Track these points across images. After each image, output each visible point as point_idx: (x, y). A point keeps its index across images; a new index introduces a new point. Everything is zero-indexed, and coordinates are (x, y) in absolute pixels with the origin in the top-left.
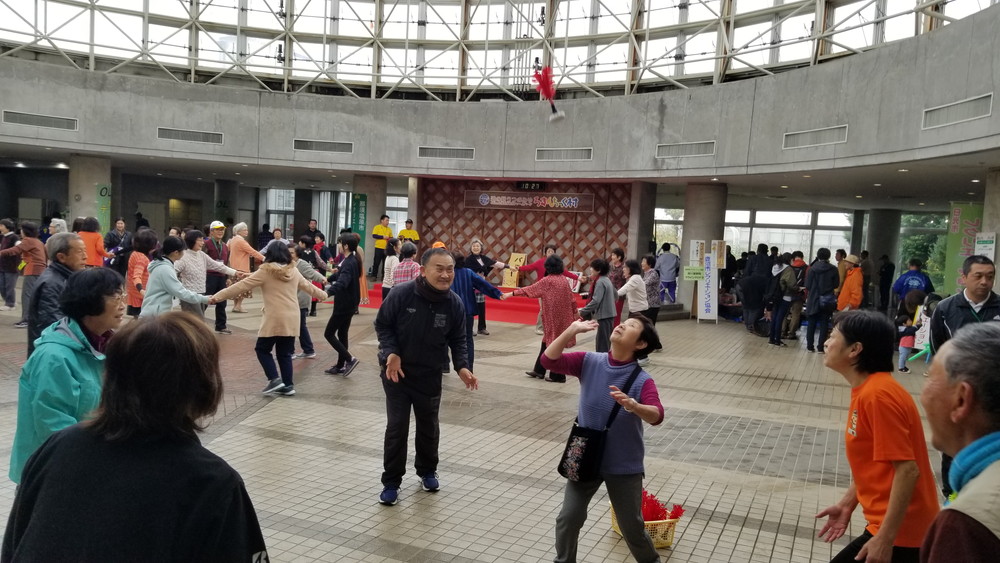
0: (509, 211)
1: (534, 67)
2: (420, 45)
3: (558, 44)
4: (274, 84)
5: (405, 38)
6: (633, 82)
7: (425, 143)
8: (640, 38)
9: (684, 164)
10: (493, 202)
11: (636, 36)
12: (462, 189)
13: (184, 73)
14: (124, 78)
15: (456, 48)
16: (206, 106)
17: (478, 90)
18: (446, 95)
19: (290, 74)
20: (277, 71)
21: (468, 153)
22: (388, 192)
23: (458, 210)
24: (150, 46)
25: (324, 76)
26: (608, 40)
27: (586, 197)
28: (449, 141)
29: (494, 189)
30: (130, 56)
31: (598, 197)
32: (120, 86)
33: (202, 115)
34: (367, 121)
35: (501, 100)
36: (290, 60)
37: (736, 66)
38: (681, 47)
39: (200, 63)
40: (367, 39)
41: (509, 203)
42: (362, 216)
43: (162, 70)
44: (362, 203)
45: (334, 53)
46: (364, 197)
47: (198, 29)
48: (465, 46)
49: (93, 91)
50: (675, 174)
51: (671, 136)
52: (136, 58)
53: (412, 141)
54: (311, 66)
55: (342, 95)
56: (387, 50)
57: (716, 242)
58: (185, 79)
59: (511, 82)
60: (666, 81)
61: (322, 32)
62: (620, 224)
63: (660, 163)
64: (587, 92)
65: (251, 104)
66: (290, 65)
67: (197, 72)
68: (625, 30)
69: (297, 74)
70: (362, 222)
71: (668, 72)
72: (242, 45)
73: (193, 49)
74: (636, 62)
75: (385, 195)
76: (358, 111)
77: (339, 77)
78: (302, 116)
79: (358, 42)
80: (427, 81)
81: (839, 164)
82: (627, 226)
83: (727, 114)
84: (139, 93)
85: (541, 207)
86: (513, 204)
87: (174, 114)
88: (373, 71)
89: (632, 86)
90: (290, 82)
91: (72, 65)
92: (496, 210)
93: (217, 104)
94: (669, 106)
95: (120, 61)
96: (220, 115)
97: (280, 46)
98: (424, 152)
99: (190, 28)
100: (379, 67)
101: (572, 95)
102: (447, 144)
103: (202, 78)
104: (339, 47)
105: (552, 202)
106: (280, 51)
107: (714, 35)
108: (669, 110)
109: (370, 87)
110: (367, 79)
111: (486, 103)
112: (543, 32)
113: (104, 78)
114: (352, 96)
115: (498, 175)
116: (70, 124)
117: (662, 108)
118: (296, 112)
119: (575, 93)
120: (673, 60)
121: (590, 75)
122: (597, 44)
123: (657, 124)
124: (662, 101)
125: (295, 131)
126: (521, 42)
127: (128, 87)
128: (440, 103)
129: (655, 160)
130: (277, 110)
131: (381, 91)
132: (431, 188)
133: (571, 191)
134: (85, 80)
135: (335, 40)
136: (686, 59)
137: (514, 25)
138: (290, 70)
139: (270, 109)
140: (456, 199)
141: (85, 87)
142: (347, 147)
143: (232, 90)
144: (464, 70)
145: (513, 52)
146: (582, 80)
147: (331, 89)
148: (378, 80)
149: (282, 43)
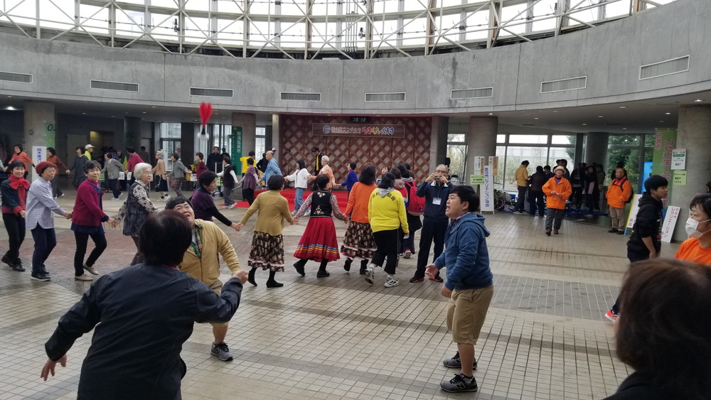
0: (344, 137)
1: (360, 35)
2: (277, 19)
3: (378, 18)
4: (172, 47)
5: (267, 14)
6: (430, 46)
7: (285, 90)
8: (435, 14)
9: (470, 104)
10: (333, 132)
11: (431, 13)
12: (310, 122)
13: (107, 40)
14: (65, 44)
15: (304, 21)
16: (125, 64)
17: (321, 51)
18: (297, 54)
19: (183, 40)
20: (173, 37)
21: (316, 97)
22: (257, 124)
23: (308, 137)
24: (81, 20)
25: (209, 42)
26: (412, 15)
27: (399, 127)
28: (302, 88)
29: (333, 122)
30: (68, 28)
31: (408, 127)
32: (63, 50)
33: (123, 71)
34: (242, 74)
35: (337, 59)
36: (183, 30)
37: (503, 34)
38: (464, 21)
39: (117, 33)
40: (240, 15)
41: (344, 132)
42: (239, 143)
43: (91, 38)
44: (239, 133)
45: (215, 25)
46: (240, 129)
47: (115, 7)
48: (310, 20)
49: (42, 54)
50: (464, 111)
51: (461, 84)
52: (72, 30)
53: (276, 88)
54: (199, 34)
55: (222, 55)
56: (255, 22)
57: (492, 157)
58: (107, 44)
59: (343, 45)
60: (454, 45)
61: (207, 10)
62: (424, 146)
63: (453, 103)
64: (398, 52)
65: (158, 63)
66: (183, 34)
67: (116, 39)
68: (424, 9)
69: (188, 41)
70: (239, 147)
71: (455, 39)
72: (148, 19)
73: (112, 22)
74: (432, 32)
75: (255, 126)
76: (236, 67)
77: (219, 42)
78: (195, 71)
79: (233, 17)
80: (283, 45)
81: (581, 103)
82: (429, 146)
83: (501, 69)
84: (76, 55)
85: (368, 135)
86: (347, 132)
87: (102, 70)
88: (244, 38)
89: (430, 49)
90: (183, 46)
91: (25, 35)
92: (336, 136)
93: (134, 63)
94: (459, 63)
95: (60, 31)
96: (136, 71)
97: (176, 20)
98: (284, 96)
99: (109, 7)
100: (248, 34)
101: (387, 55)
102: (301, 91)
103: (119, 43)
104: (219, 20)
105: (375, 131)
106: (176, 24)
107: (487, 12)
108: (459, 66)
109: (242, 49)
110: (239, 44)
111: (328, 61)
112: (365, 10)
113: (51, 45)
114: (229, 55)
115: (338, 112)
116: (26, 78)
117: (454, 64)
118: (192, 68)
119: (389, 53)
120: (458, 31)
121: (400, 40)
122: (403, 18)
123: (451, 76)
124: (454, 59)
125: (191, 82)
126: (350, 17)
127: (69, 51)
128: (293, 61)
129: (450, 101)
130: (178, 67)
131: (250, 52)
132: (288, 122)
133: (389, 123)
134: (37, 47)
135: (216, 15)
136: (467, 29)
137: (344, 5)
138: (183, 37)
139: (172, 66)
140: (306, 129)
141: (37, 51)
142: (229, 93)
143: (144, 53)
144: (309, 37)
145: (344, 24)
146: (394, 44)
147: (214, 51)
148: (248, 45)
149: (177, 17)
